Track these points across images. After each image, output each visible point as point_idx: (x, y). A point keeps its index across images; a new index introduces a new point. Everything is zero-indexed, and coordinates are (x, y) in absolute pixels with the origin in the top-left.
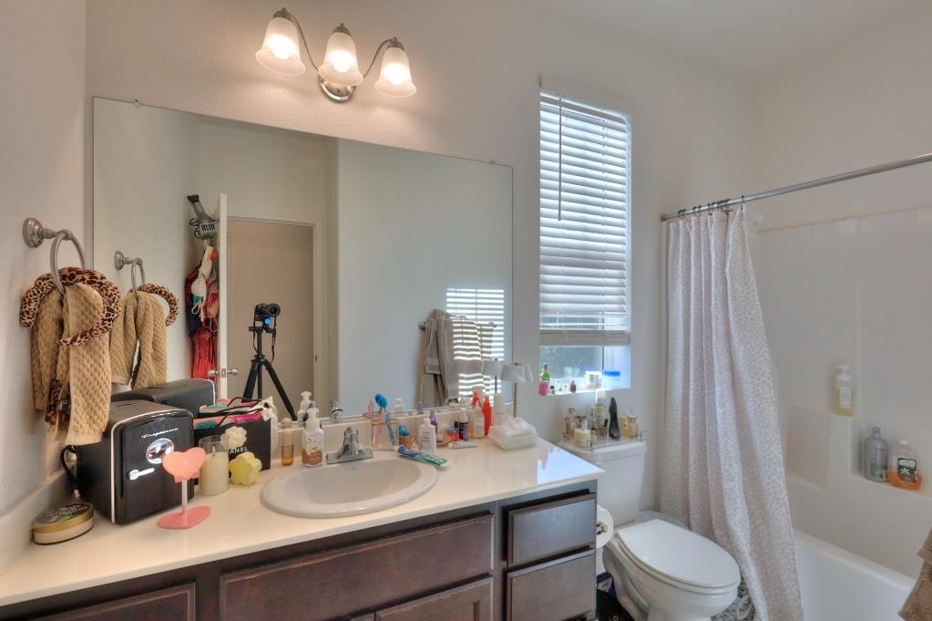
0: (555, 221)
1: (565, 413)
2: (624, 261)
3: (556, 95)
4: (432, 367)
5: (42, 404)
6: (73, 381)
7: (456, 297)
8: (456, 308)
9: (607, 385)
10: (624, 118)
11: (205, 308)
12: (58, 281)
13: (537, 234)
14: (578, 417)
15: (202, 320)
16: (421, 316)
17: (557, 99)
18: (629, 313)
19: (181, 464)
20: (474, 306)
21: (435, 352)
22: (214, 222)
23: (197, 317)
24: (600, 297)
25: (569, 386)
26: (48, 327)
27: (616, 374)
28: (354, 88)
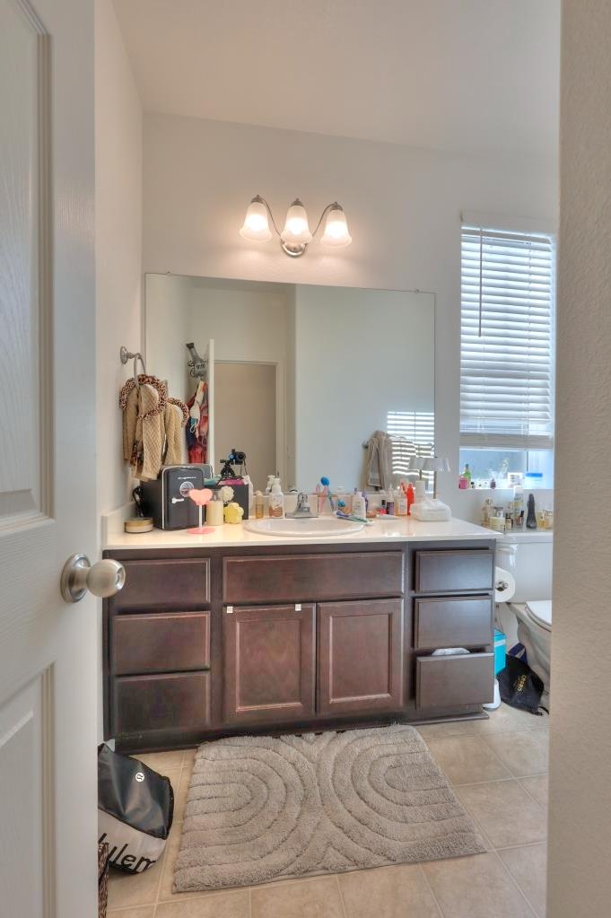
0: (476, 338)
1: (483, 504)
2: (547, 371)
3: (478, 226)
4: (372, 480)
5: (129, 456)
6: (145, 441)
7: (396, 420)
8: (395, 430)
9: (529, 484)
10: (549, 238)
11: (199, 428)
12: (137, 382)
13: (458, 349)
14: (495, 508)
15: (197, 436)
16: (366, 437)
17: (479, 229)
18: (552, 419)
19: (200, 497)
20: (413, 428)
21: (376, 468)
22: (204, 363)
23: (194, 435)
24: (523, 405)
25: (489, 484)
26: (132, 410)
27: (540, 475)
28: (306, 245)
